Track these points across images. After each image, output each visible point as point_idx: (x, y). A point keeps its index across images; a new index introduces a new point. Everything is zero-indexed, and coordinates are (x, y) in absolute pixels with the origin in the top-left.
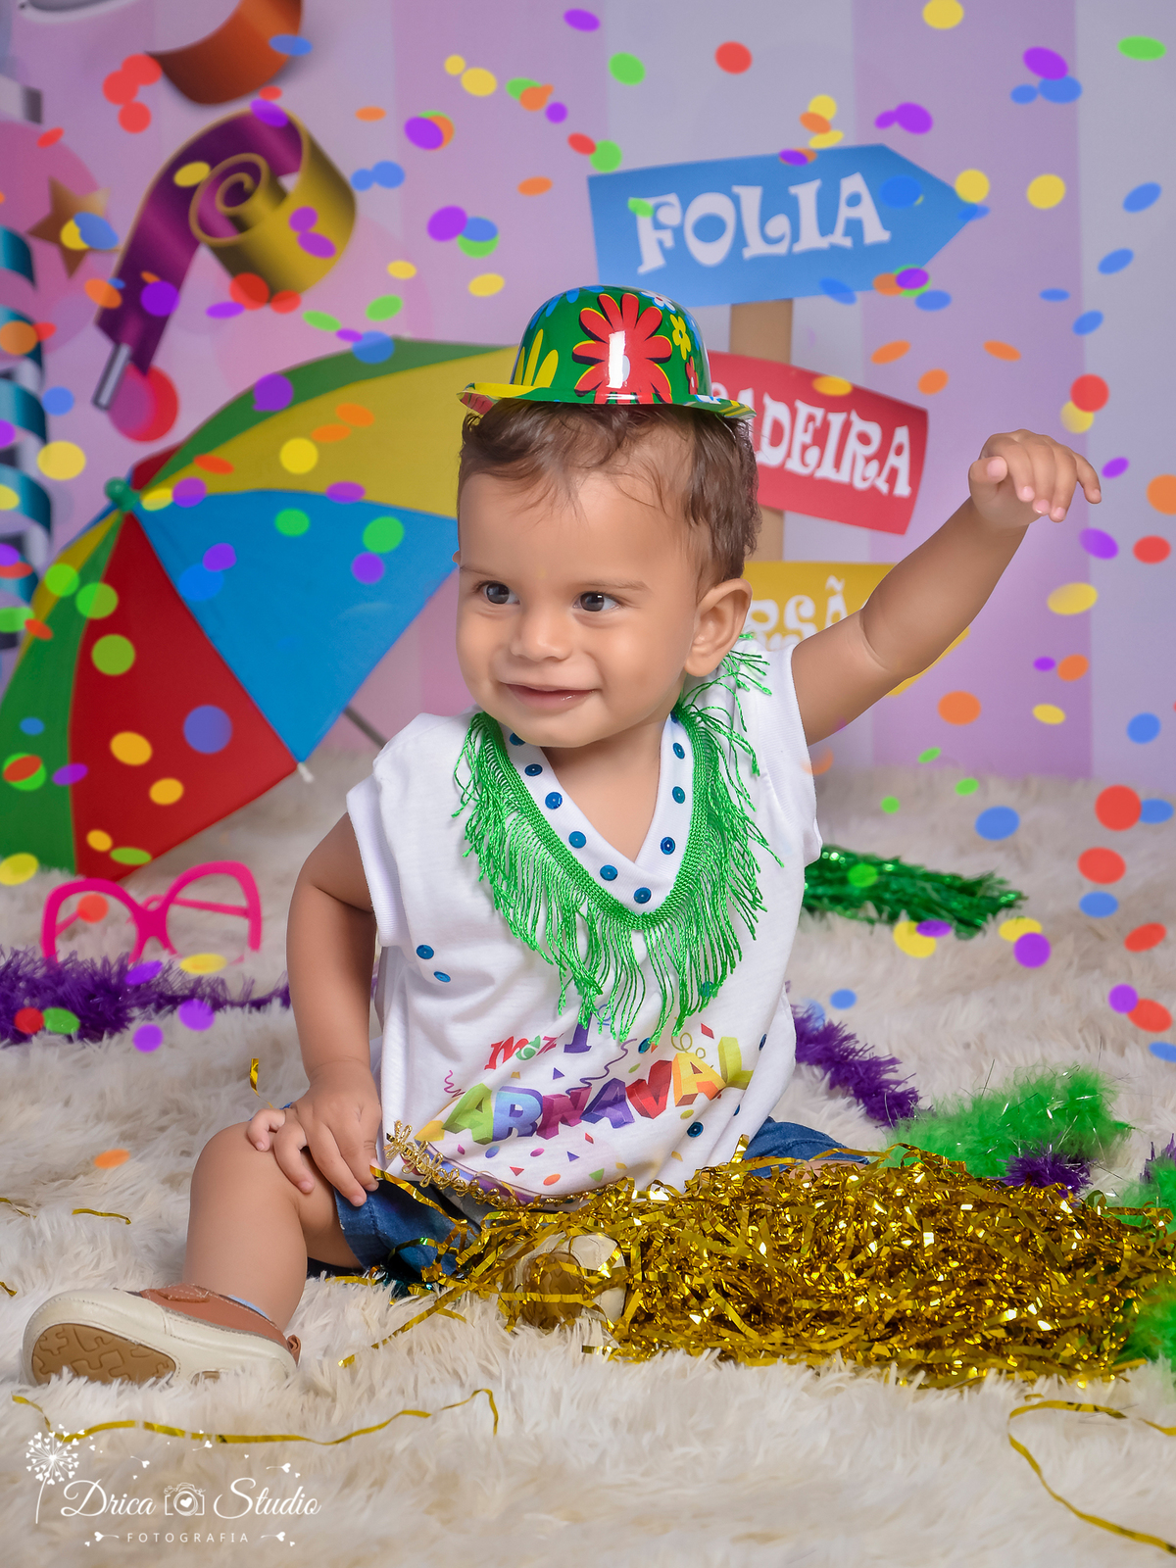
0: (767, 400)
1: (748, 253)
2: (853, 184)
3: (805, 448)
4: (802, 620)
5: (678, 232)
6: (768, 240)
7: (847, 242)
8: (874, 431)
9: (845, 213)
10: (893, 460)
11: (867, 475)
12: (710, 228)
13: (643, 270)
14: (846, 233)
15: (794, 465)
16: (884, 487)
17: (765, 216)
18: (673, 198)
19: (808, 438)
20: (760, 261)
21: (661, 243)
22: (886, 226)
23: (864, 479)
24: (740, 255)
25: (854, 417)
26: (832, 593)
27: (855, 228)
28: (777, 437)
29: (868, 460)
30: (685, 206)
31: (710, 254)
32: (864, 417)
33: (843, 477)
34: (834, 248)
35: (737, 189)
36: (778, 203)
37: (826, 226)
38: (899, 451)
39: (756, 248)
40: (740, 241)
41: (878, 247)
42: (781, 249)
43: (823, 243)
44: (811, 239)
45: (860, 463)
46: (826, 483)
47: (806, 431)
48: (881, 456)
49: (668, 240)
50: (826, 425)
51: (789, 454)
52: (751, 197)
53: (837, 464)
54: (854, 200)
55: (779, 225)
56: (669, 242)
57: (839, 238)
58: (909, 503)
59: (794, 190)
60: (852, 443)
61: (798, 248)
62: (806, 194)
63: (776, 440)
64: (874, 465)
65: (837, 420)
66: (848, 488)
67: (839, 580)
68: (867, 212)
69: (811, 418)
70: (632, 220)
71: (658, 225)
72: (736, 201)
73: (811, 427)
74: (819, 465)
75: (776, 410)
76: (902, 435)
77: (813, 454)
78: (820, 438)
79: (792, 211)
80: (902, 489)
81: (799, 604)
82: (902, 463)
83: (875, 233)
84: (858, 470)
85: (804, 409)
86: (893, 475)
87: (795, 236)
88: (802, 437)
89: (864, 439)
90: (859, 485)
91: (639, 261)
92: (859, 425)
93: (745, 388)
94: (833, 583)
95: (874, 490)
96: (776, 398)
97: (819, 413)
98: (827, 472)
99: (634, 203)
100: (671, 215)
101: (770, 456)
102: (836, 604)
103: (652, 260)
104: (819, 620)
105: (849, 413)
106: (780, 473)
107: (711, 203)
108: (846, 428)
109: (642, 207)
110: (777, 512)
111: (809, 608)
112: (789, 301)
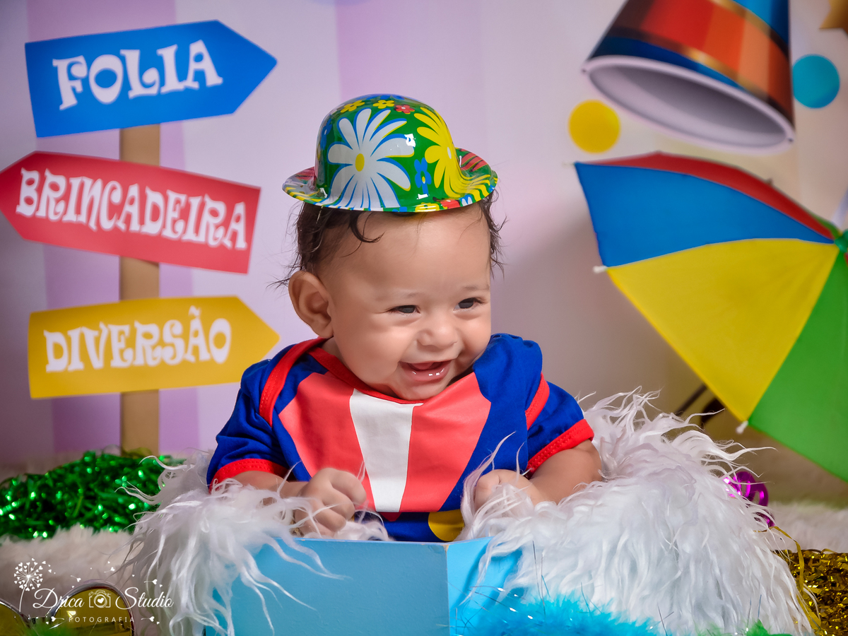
0: (149, 192)
1: (132, 94)
2: (198, 47)
3: (174, 222)
4: (175, 336)
5: (85, 81)
6: (145, 86)
7: (196, 85)
8: (221, 207)
9: (193, 66)
10: (234, 226)
11: (217, 236)
12: (106, 78)
13: (62, 107)
14: (195, 79)
15: (168, 233)
16: (228, 244)
17: (142, 70)
18: (81, 59)
19: (176, 215)
20: (140, 99)
21: (74, 89)
22: (220, 74)
23: (215, 239)
24: (127, 95)
25: (207, 199)
26: (193, 317)
27: (200, 76)
28: (155, 215)
29: (217, 227)
30: (89, 65)
31: (107, 96)
32: (214, 198)
33: (201, 239)
34: (188, 91)
35: (123, 52)
36: (150, 61)
37: (182, 75)
38: (238, 219)
39: (137, 90)
40: (126, 86)
41: (215, 88)
42: (153, 91)
43: (180, 86)
44: (173, 84)
45: (212, 229)
46: (190, 244)
47: (174, 210)
48: (226, 224)
49: (78, 86)
50: (188, 206)
51: (164, 226)
52: (133, 57)
53: (197, 230)
54: (199, 58)
55: (152, 75)
56: (79, 89)
57: (190, 83)
58: (246, 254)
59: (160, 52)
60: (207, 217)
61: (165, 90)
62: (168, 54)
63: (155, 217)
64: (221, 230)
65: (195, 202)
66: (205, 246)
67: (197, 308)
68: (207, 65)
69: (178, 202)
70: (54, 72)
71: (71, 78)
72: (123, 59)
73: (178, 207)
74: (185, 231)
75: (154, 197)
76: (240, 209)
77: (180, 226)
78: (184, 214)
79: (159, 65)
80: (241, 244)
81: (172, 326)
82: (240, 227)
83: (213, 79)
84: (211, 234)
85: (173, 196)
86: (234, 237)
87: (162, 83)
88: (172, 214)
89: (214, 213)
90: (212, 243)
91: (61, 103)
92: (210, 204)
93: (133, 184)
94: (194, 311)
95: (222, 247)
96: (154, 189)
97: (183, 198)
98: (190, 236)
99: (56, 63)
100: (80, 71)
101: (151, 228)
102: (196, 325)
103: (68, 100)
104: (185, 336)
105: (203, 196)
106: (159, 239)
107: (107, 62)
108: (202, 206)
109: (61, 65)
110: (156, 265)
111: (178, 328)
112: (158, 125)
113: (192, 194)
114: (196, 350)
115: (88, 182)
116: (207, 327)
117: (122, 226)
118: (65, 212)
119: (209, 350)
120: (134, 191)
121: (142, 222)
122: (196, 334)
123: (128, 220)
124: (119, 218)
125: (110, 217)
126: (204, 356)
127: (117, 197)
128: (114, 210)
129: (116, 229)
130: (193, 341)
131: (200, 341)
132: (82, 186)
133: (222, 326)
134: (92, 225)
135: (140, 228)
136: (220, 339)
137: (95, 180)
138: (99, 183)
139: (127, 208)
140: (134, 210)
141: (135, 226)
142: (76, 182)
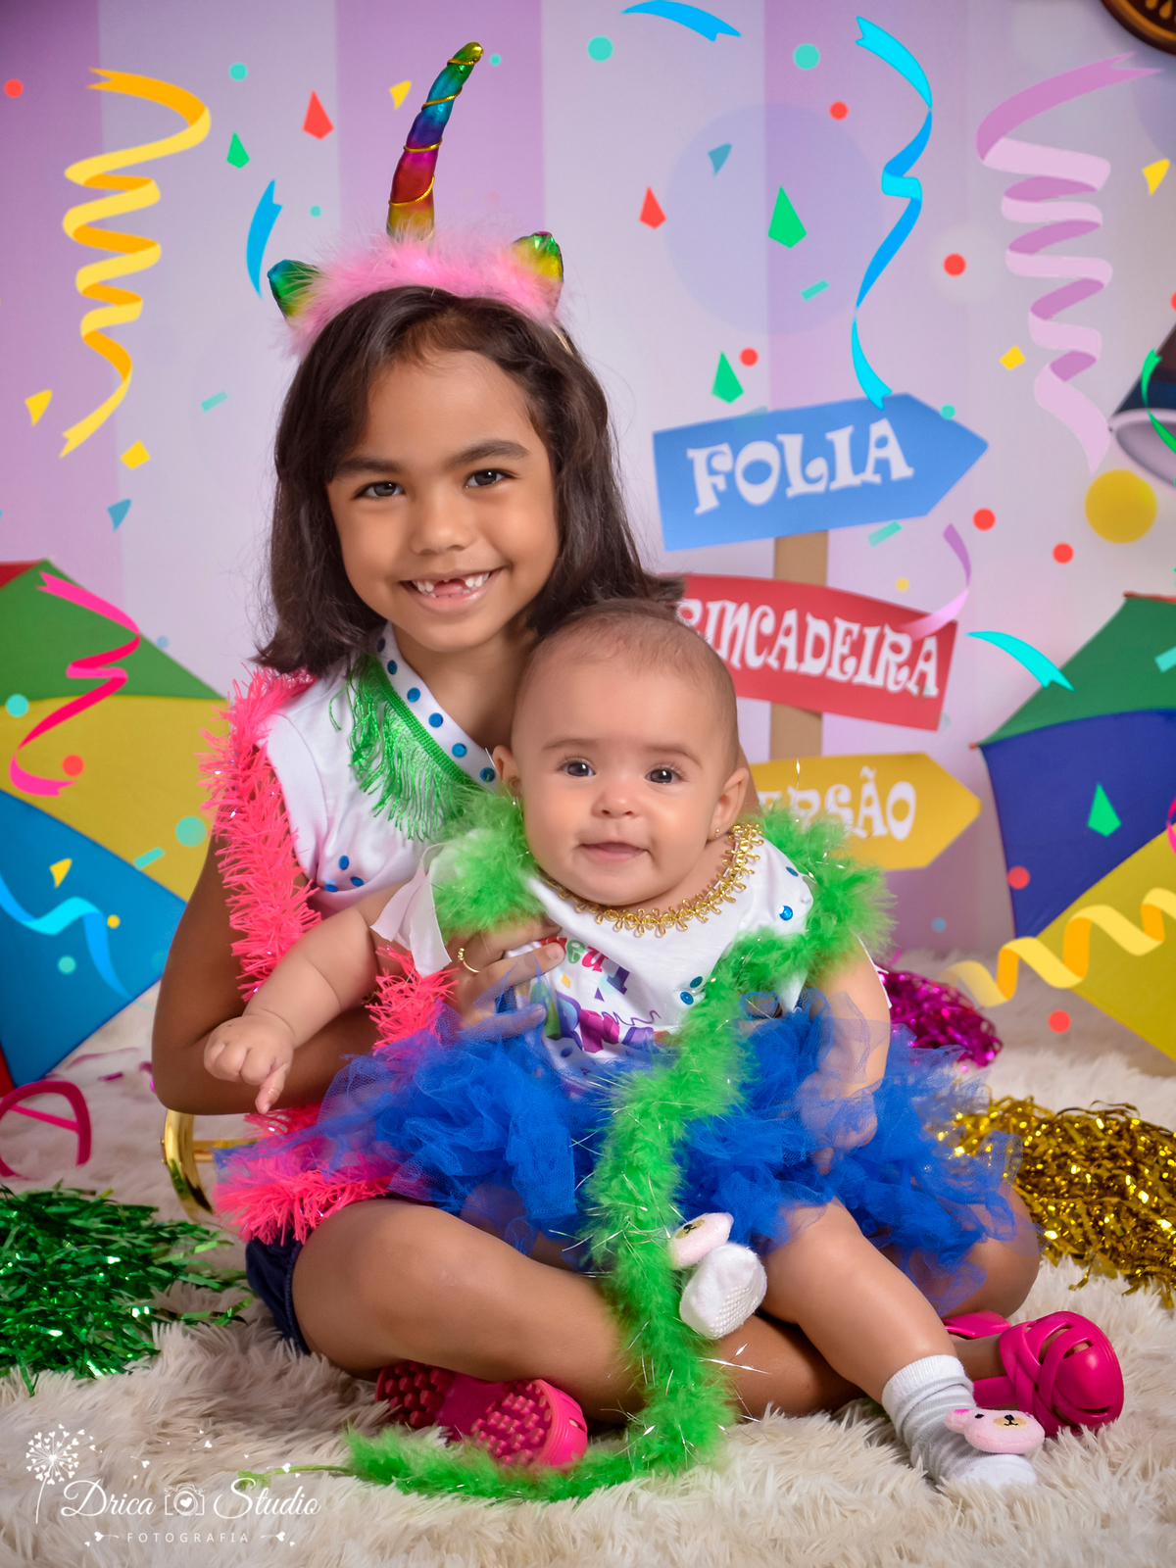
0: (810, 619)
1: (791, 493)
2: (881, 428)
3: (843, 658)
4: (840, 805)
5: (730, 477)
6: (809, 480)
7: (877, 479)
8: (905, 641)
9: (874, 453)
10: (922, 665)
11: (900, 679)
12: (757, 472)
13: (700, 510)
14: (877, 471)
15: (834, 673)
16: (914, 689)
17: (806, 459)
18: (725, 448)
19: (846, 650)
20: (802, 499)
21: (715, 487)
22: (910, 463)
23: (897, 683)
24: (784, 494)
25: (887, 630)
26: (865, 780)
27: (883, 466)
28: (818, 651)
29: (900, 666)
30: (736, 453)
31: (758, 494)
32: (896, 630)
33: (878, 681)
34: (867, 486)
35: (781, 438)
36: (817, 448)
37: (858, 466)
38: (928, 658)
39: (798, 487)
40: (784, 481)
41: (903, 482)
42: (820, 487)
43: (855, 481)
44: (846, 477)
45: (893, 669)
46: (863, 689)
47: (844, 643)
48: (911, 662)
49: (721, 483)
50: (862, 638)
51: (829, 665)
52: (793, 443)
53: (873, 671)
54: (882, 442)
55: (818, 467)
56: (722, 486)
57: (870, 476)
58: (939, 700)
59: (830, 436)
60: (886, 653)
61: (835, 485)
62: (841, 439)
64: (905, 671)
65: (871, 633)
66: (881, 693)
67: (871, 768)
68: (893, 453)
69: (848, 633)
70: (690, 464)
71: (712, 472)
72: (780, 447)
73: (848, 640)
74: (856, 672)
75: (817, 627)
76: (930, 647)
77: (850, 664)
78: (857, 649)
79: (829, 454)
80: (931, 690)
81: (837, 792)
82: (930, 668)
83: (901, 470)
84: (891, 676)
85: (842, 625)
86: (922, 680)
87: (832, 476)
88: (840, 649)
89: (896, 648)
90: (893, 688)
91: (696, 503)
92: (891, 637)
93: (789, 609)
94: (867, 772)
95: (905, 692)
96: (817, 616)
97: (855, 628)
98: (864, 678)
99: (692, 453)
100: (723, 462)
101: (813, 667)
102: (869, 790)
103: (707, 501)
104: (854, 805)
105: (883, 628)
106: (822, 681)
107: (759, 451)
108: (880, 639)
109: (698, 456)
110: (819, 716)
111: (845, 795)
112: (825, 532)
113: (866, 622)
114: (868, 822)
115: (731, 607)
116: (883, 793)
117: (774, 663)
119: (885, 823)
120: (791, 618)
121: (800, 658)
122: (869, 802)
123: (782, 655)
124: (770, 653)
125: (759, 652)
126: (879, 830)
127: (768, 627)
128: (764, 643)
129: (766, 667)
130: (864, 811)
131: (874, 811)
132: (722, 613)
133: (903, 791)
134: (735, 662)
135: (798, 667)
136: (901, 810)
137: (740, 604)
138: (745, 608)
139: (782, 641)
140: (790, 643)
141: (791, 664)
142: (714, 608)
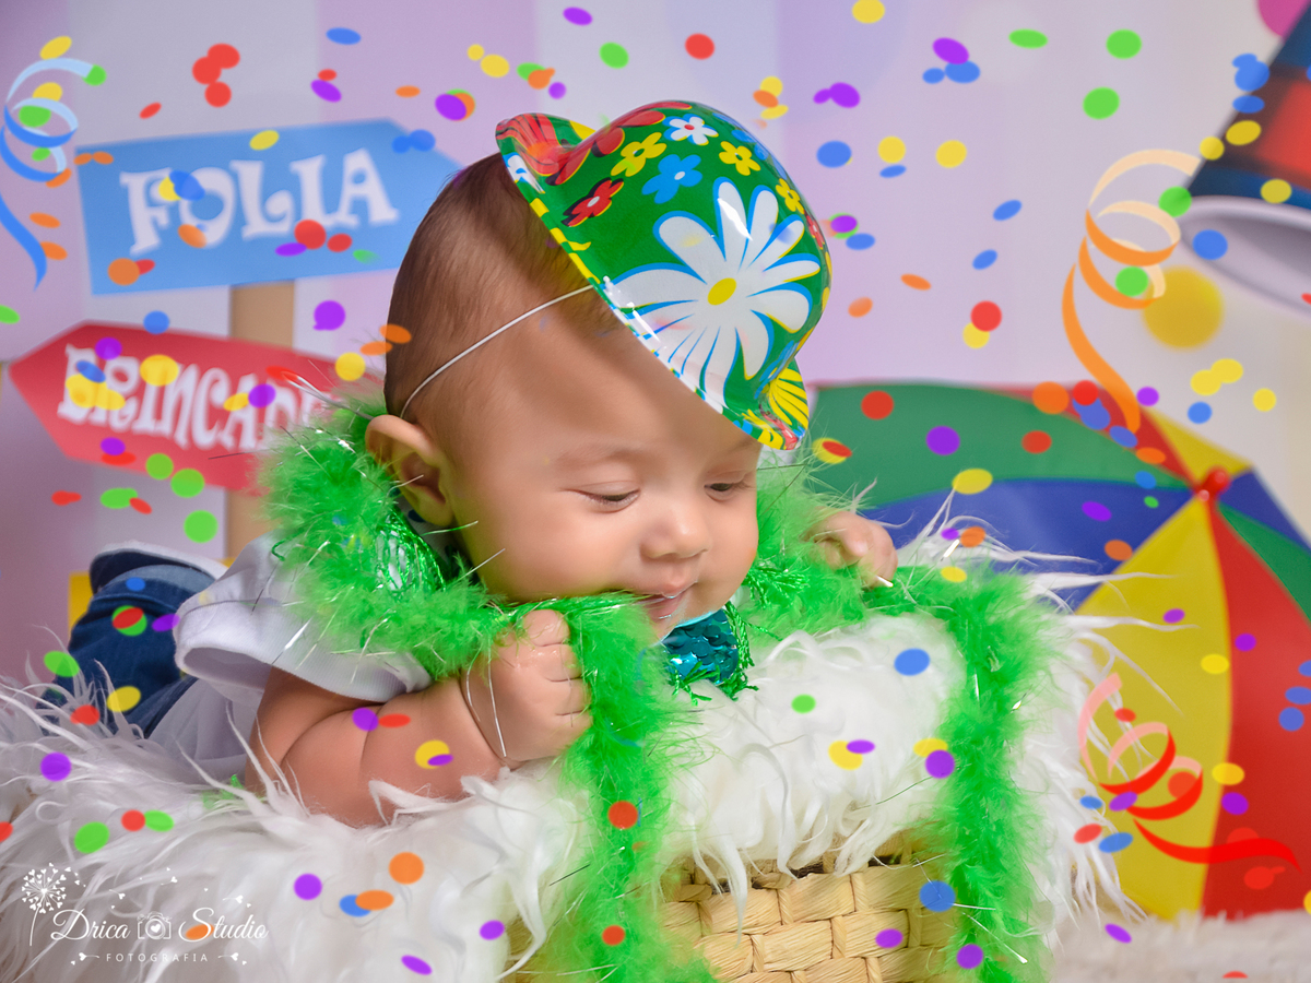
1: (248, 233)
2: (358, 161)
5: (174, 212)
6: (269, 219)
7: (352, 221)
9: (350, 191)
12: (207, 206)
13: (135, 249)
14: (352, 212)
17: (266, 193)
18: (165, 175)
20: (259, 241)
21: (155, 223)
22: (393, 203)
24: (240, 235)
27: (360, 207)
31: (208, 233)
34: (341, 229)
35: (238, 165)
36: (279, 181)
37: (330, 204)
39: (256, 227)
40: (240, 220)
41: (385, 227)
42: (281, 228)
43: (328, 220)
44: (315, 217)
49: (163, 218)
52: (251, 173)
54: (359, 178)
55: (281, 203)
56: (164, 221)
57: (344, 217)
59: (296, 167)
62: (309, 172)
63: (280, 429)
68: (373, 190)
69: (317, 403)
70: (123, 195)
71: (152, 203)
72: (235, 177)
75: (281, 396)
79: (294, 187)
83: (382, 212)
85: (309, 393)
87: (298, 211)
91: (132, 240)
93: (246, 372)
96: (280, 384)
99: (126, 179)
100: (163, 193)
107: (209, 180)
109: (134, 183)
112: (291, 282)
115: (175, 367)
117: (227, 440)
118: (137, 416)
120: (247, 386)
121: (260, 434)
123: (238, 431)
124: (223, 427)
125: (210, 426)
127: (220, 396)
128: (216, 415)
129: (218, 446)
134: (181, 438)
135: (257, 445)
137: (186, 366)
138: (192, 372)
139: (237, 413)
140: (246, 416)
141: (248, 442)
